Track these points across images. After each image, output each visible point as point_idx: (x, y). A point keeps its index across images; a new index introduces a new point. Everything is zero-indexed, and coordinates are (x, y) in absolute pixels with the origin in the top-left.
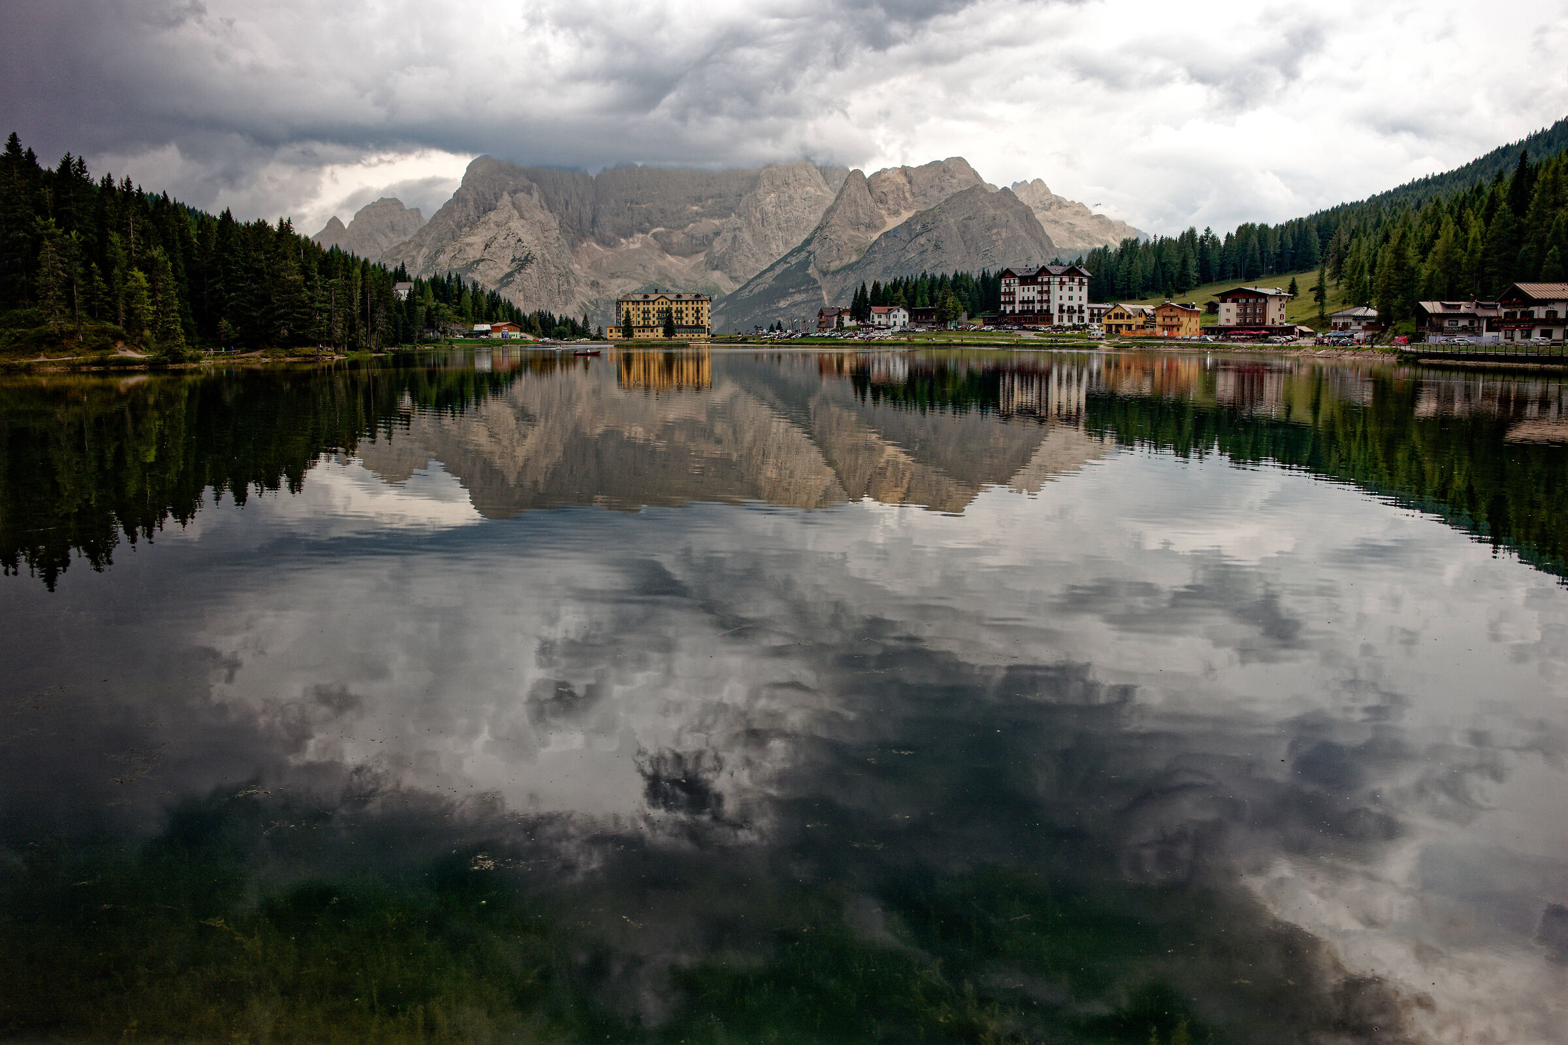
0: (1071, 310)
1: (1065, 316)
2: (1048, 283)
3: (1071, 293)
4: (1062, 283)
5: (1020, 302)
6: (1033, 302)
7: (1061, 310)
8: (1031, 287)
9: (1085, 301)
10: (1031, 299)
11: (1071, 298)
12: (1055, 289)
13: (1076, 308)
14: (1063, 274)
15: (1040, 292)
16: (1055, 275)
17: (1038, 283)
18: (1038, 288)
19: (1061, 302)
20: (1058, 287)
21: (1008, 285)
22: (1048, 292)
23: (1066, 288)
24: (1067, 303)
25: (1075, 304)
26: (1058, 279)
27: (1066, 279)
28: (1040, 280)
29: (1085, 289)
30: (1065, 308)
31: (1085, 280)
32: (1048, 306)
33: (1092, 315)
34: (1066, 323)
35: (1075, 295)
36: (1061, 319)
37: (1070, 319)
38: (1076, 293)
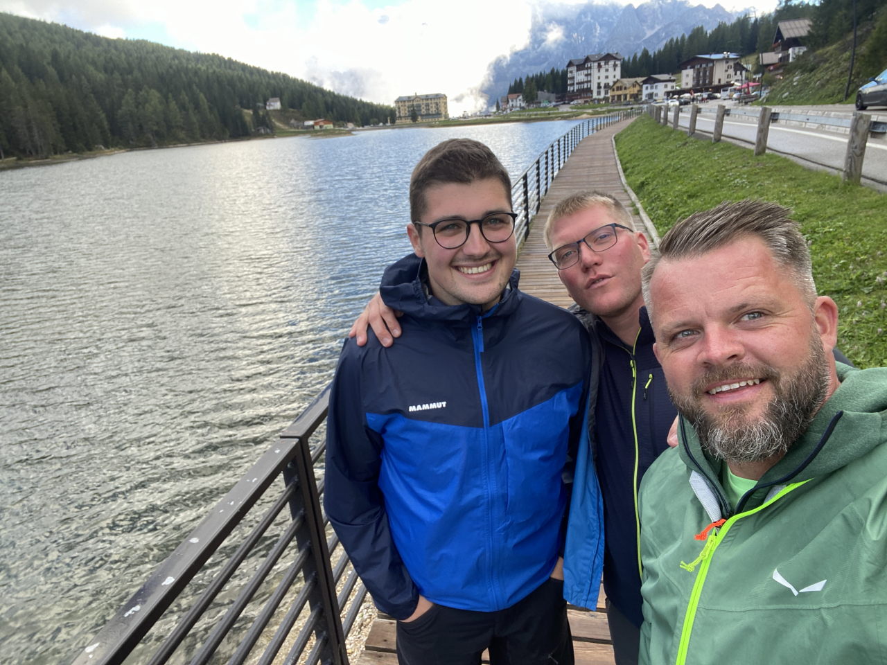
0: (607, 86)
1: (603, 91)
2: (590, 68)
3: (607, 74)
4: (599, 66)
5: (577, 83)
6: (583, 82)
7: (599, 87)
8: (582, 72)
9: (618, 78)
10: (582, 80)
11: (607, 77)
12: (595, 71)
13: (611, 84)
14: (600, 60)
15: (587, 75)
16: (594, 62)
17: (586, 69)
18: (586, 72)
19: (599, 81)
20: (597, 70)
21: (571, 72)
22: (590, 74)
23: (603, 70)
24: (603, 82)
25: (610, 81)
26: (597, 64)
27: (602, 63)
28: (587, 66)
29: (618, 69)
30: (602, 85)
31: (618, 63)
32: (591, 85)
34: (604, 95)
35: (612, 74)
36: (599, 93)
37: (606, 93)
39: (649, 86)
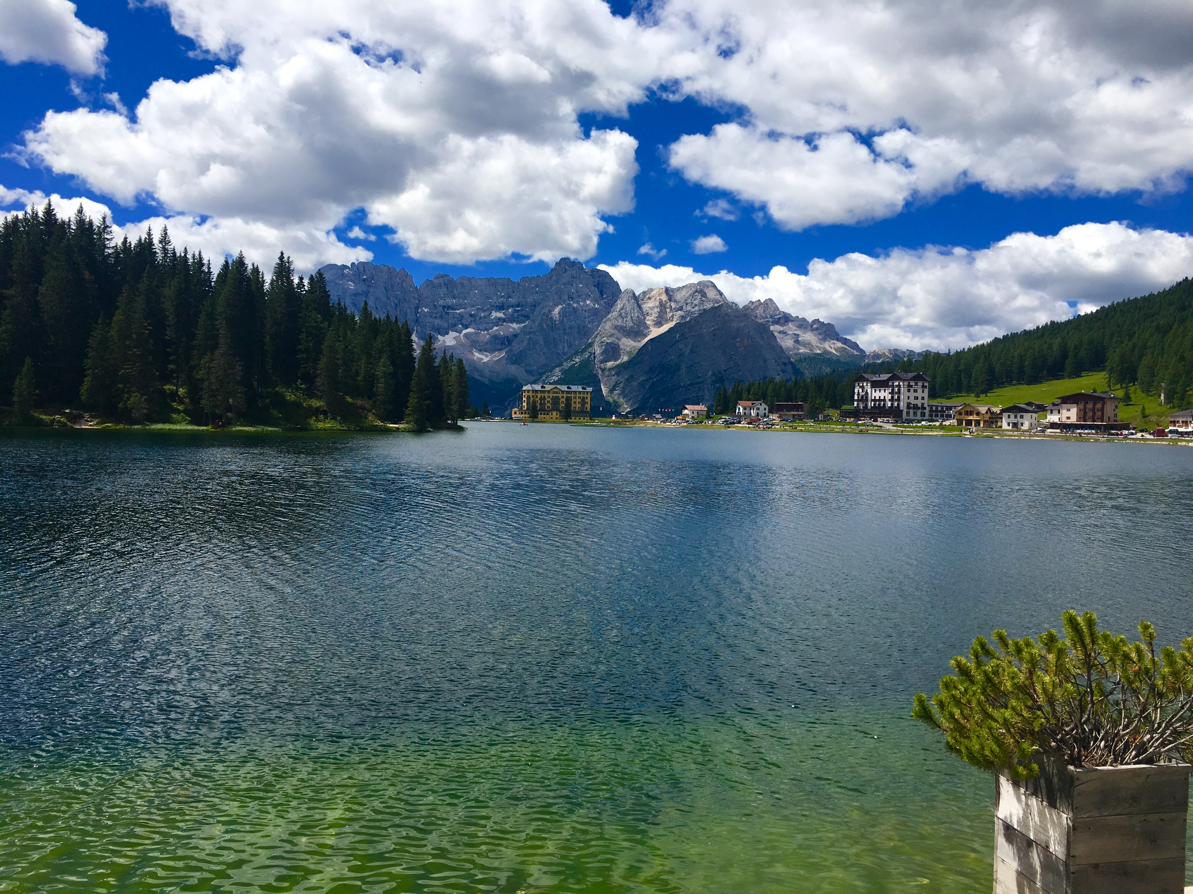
0: (916, 407)
1: (912, 411)
2: (899, 386)
3: (916, 394)
4: (909, 386)
5: (872, 400)
6: (884, 400)
7: (908, 407)
8: (882, 389)
9: (926, 401)
10: (882, 398)
11: (916, 398)
12: (904, 390)
13: (920, 405)
14: (911, 379)
15: (892, 393)
16: (904, 380)
17: (888, 386)
18: (889, 390)
19: (909, 401)
20: (906, 389)
21: (862, 387)
22: (899, 393)
23: (912, 390)
24: (913, 402)
25: (919, 402)
26: (906, 383)
27: (912, 383)
28: (890, 384)
29: (926, 390)
30: (911, 405)
31: (926, 384)
32: (898, 404)
33: (931, 411)
34: (911, 416)
36: (908, 413)
37: (915, 414)
38: (919, 394)
39: (1012, 415)
